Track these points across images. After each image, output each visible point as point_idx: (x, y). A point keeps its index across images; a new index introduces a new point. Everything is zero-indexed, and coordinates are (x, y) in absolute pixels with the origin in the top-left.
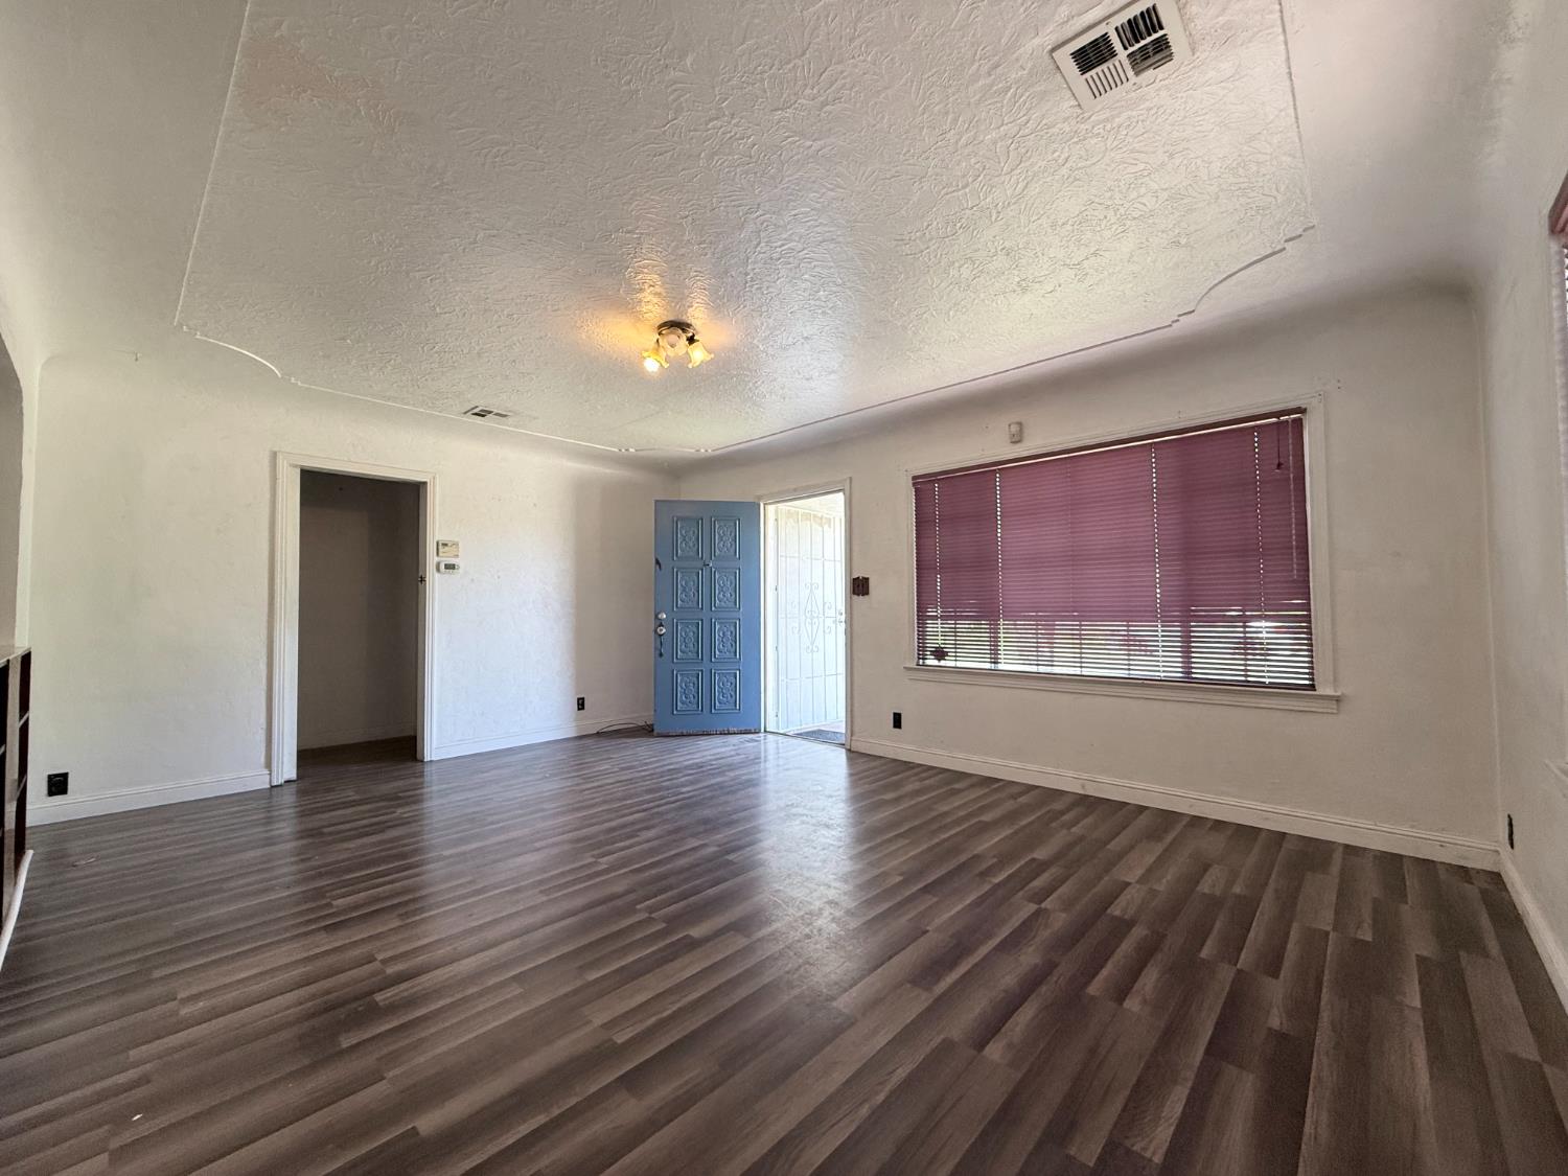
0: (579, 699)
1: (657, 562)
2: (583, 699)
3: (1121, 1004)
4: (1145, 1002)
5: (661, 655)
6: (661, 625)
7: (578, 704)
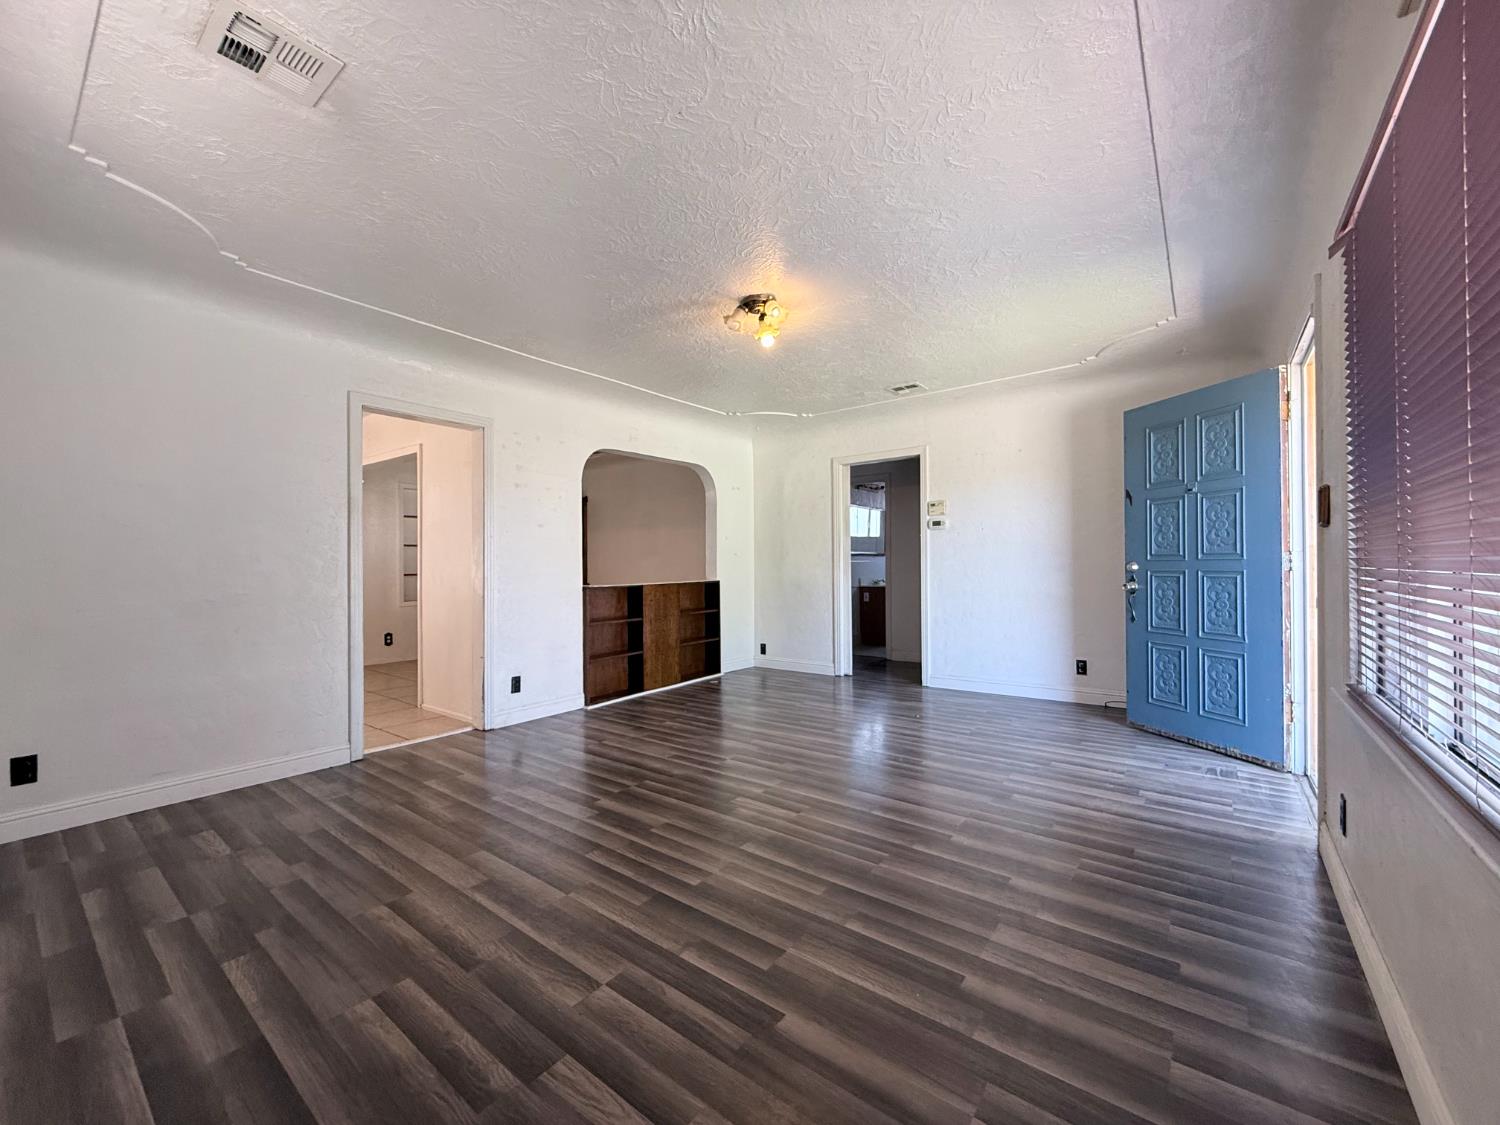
0: (1078, 662)
1: (1128, 495)
2: (1085, 662)
3: (374, 999)
4: (363, 1019)
5: (1133, 619)
6: (1132, 580)
7: (1078, 667)
